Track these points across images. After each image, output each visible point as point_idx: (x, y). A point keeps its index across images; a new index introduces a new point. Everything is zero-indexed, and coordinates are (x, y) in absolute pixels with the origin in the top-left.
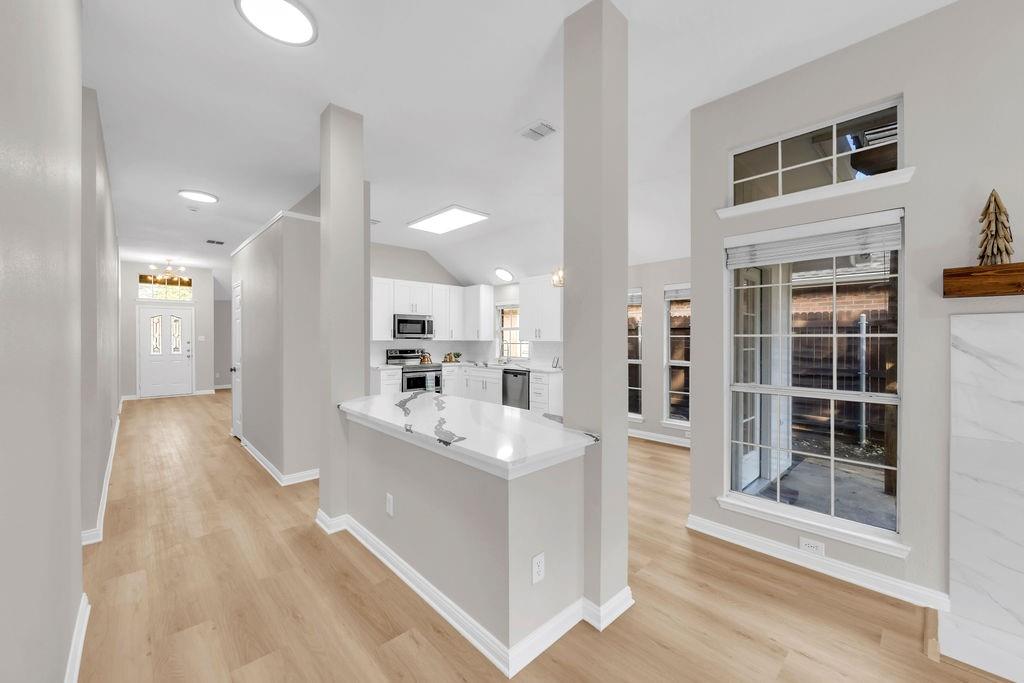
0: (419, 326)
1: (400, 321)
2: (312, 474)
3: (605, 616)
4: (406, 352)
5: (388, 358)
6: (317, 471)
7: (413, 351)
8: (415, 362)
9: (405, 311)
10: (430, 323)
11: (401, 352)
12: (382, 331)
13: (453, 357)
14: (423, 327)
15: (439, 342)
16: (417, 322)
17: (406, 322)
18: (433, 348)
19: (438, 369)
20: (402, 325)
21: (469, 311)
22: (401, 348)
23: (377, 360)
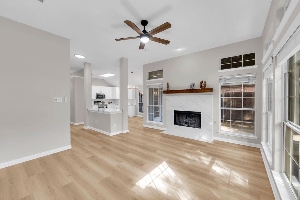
0: (102, 96)
1: (98, 95)
2: (83, 123)
3: (124, 132)
4: (99, 102)
5: (95, 103)
6: (83, 122)
7: (101, 102)
8: (102, 104)
9: (99, 93)
10: (105, 95)
11: (98, 102)
12: (94, 97)
13: (110, 103)
14: (103, 96)
15: (107, 99)
16: (102, 95)
17: (99, 95)
18: (105, 101)
19: (107, 105)
20: (98, 96)
21: (114, 92)
22: (98, 101)
23: (93, 103)
